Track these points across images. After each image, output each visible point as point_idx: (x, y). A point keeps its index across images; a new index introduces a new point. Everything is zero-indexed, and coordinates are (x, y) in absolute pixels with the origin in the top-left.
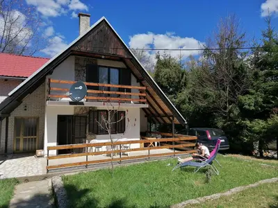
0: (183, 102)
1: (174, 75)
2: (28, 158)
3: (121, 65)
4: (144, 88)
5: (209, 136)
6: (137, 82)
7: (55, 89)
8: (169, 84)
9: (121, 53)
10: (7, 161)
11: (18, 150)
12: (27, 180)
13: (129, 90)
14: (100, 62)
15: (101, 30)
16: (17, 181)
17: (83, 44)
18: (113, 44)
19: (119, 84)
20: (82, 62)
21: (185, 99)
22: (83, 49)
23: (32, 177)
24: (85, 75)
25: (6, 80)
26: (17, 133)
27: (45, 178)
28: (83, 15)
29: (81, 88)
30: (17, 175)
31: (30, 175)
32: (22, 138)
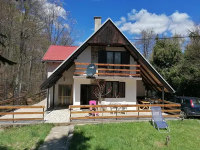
0: (174, 75)
1: (168, 53)
2: (65, 110)
3: (123, 49)
4: (139, 66)
5: (193, 104)
6: (135, 61)
7: (78, 69)
8: (165, 59)
9: (121, 42)
10: (53, 111)
11: (60, 104)
12: (59, 125)
13: (128, 68)
14: (108, 49)
15: (107, 27)
16: (53, 125)
17: (95, 38)
18: (115, 36)
19: (121, 63)
20: (95, 50)
21: (175, 73)
22: (95, 42)
23: (62, 123)
24: (98, 58)
25: (54, 63)
26: (60, 94)
27: (69, 124)
28: (97, 18)
29: (93, 67)
30: (54, 122)
31: (61, 122)
32: (62, 97)
